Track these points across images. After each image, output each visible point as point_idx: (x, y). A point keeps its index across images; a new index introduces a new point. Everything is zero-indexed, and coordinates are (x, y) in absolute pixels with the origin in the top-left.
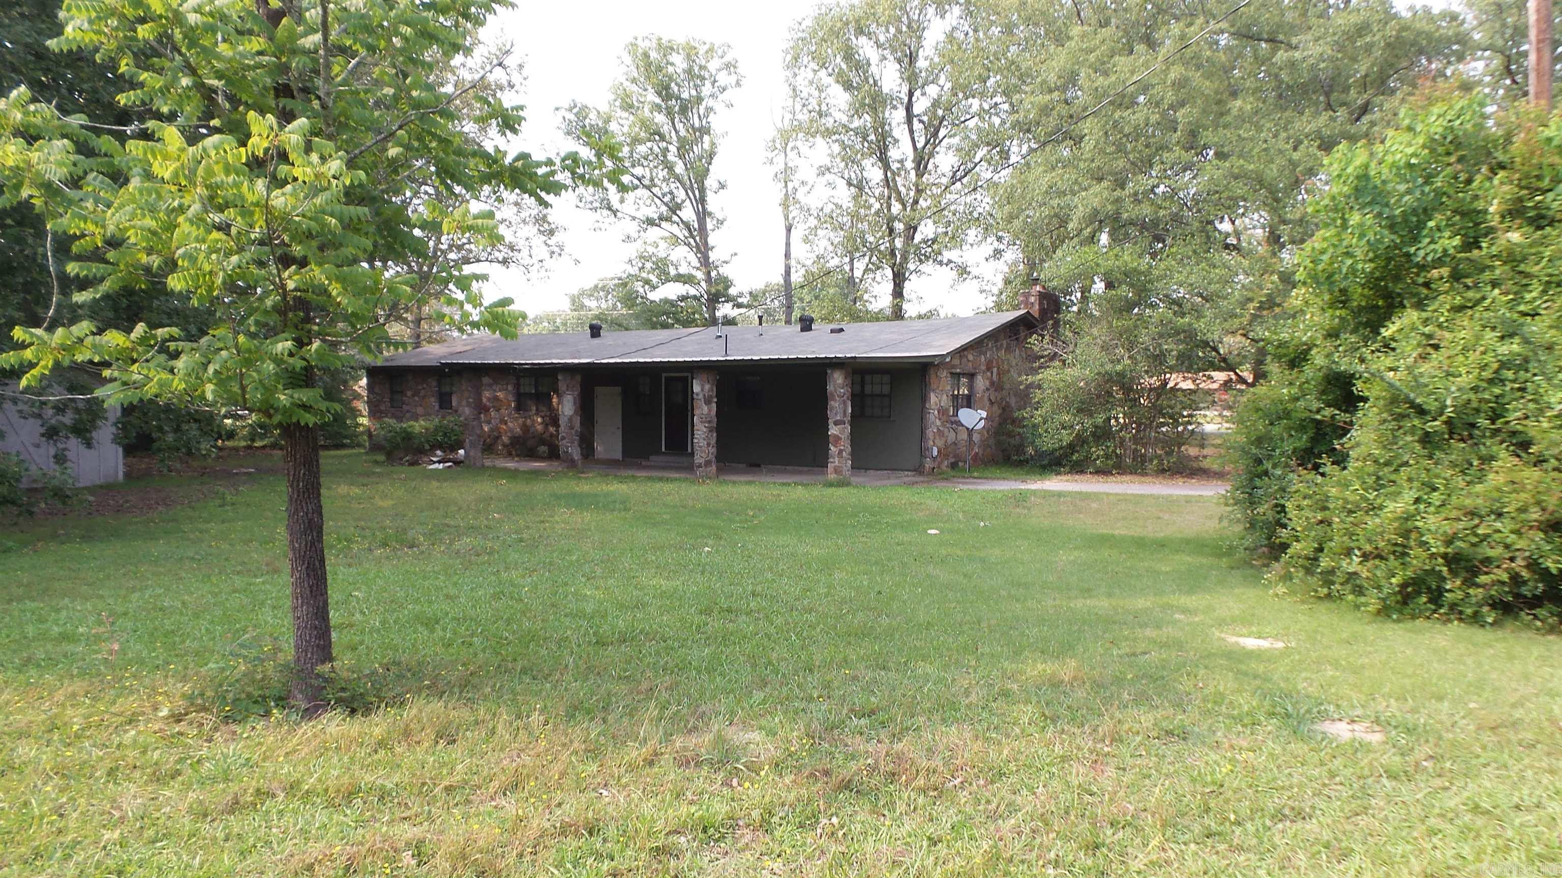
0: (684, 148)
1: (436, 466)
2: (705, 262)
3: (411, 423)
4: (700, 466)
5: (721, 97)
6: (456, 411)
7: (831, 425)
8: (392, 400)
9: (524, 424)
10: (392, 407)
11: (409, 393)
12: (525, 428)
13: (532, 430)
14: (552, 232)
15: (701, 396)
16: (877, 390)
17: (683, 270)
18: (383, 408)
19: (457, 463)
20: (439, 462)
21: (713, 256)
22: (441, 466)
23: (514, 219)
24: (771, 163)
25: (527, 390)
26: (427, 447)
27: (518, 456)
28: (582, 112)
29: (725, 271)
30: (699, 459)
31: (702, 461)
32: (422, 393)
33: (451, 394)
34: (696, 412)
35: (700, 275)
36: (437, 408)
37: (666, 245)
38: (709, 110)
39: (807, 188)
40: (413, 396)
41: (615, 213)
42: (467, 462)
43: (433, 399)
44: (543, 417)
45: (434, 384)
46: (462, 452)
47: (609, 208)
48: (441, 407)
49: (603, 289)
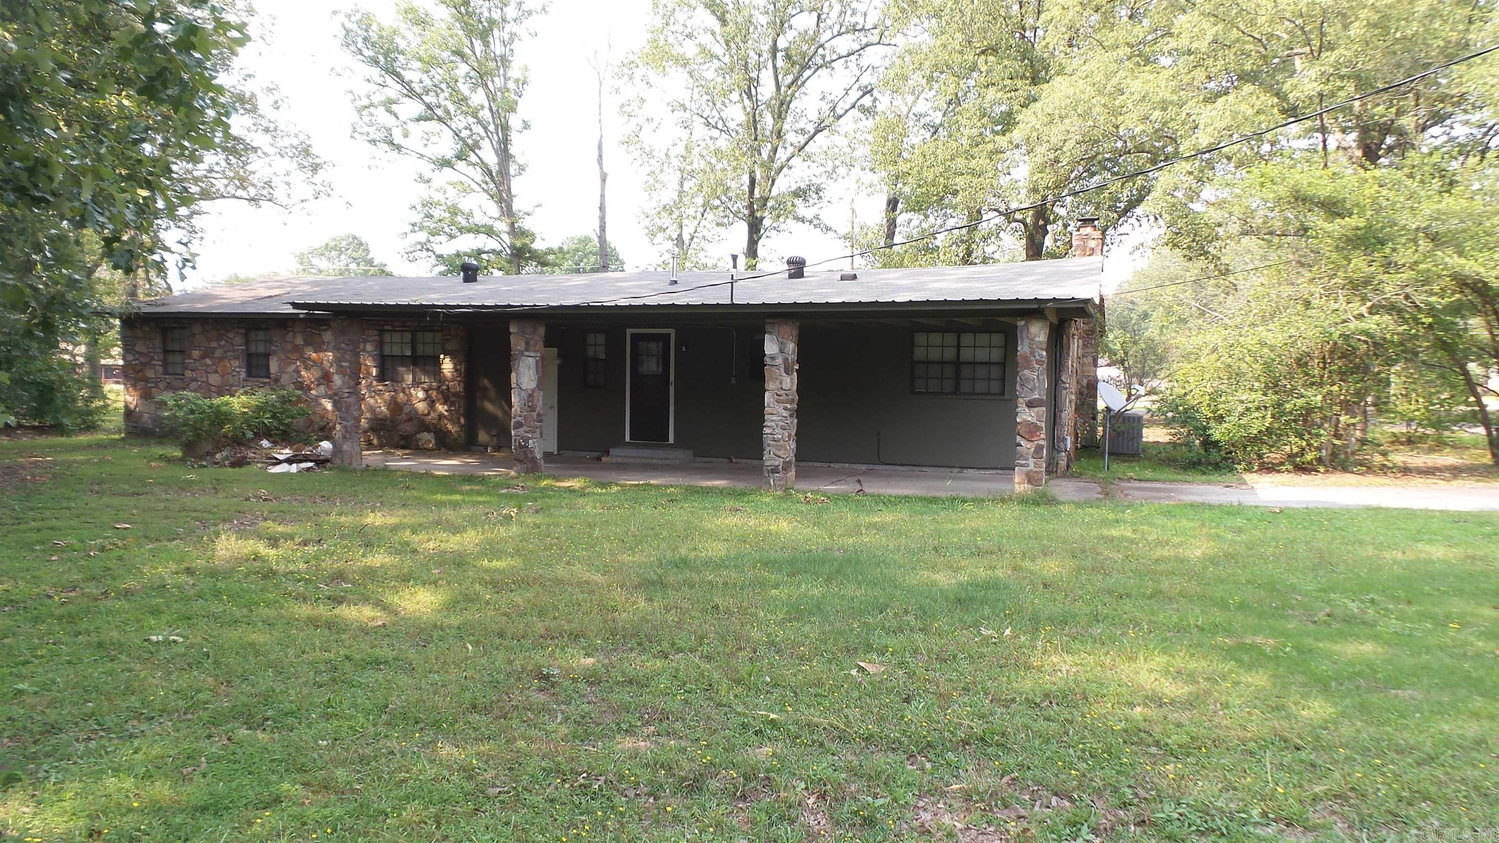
0: (482, 77)
1: (283, 468)
2: (507, 210)
3: (227, 398)
4: (775, 470)
5: (526, 23)
6: (277, 380)
7: (1022, 408)
8: (165, 364)
9: (393, 400)
10: (166, 373)
11: (196, 354)
12: (395, 406)
13: (407, 409)
14: (315, 168)
15: (779, 361)
16: (981, 355)
17: (479, 219)
18: (150, 374)
19: (321, 462)
20: (290, 461)
21: (516, 207)
22: (294, 468)
23: (271, 150)
24: (617, 91)
25: (396, 351)
26: (250, 435)
27: (381, 446)
28: (366, 22)
29: (527, 224)
30: (770, 459)
31: (779, 462)
32: (218, 353)
33: (267, 356)
34: (770, 385)
35: (502, 226)
36: (243, 375)
37: (455, 191)
38: (513, 36)
39: (653, 125)
40: (203, 357)
41: (399, 148)
42: (338, 461)
43: (236, 363)
44: (426, 391)
45: (239, 340)
46: (326, 445)
47: (391, 143)
48: (249, 374)
49: (334, 248)
